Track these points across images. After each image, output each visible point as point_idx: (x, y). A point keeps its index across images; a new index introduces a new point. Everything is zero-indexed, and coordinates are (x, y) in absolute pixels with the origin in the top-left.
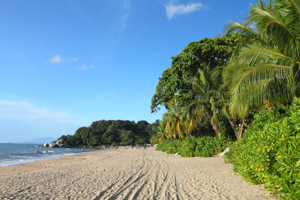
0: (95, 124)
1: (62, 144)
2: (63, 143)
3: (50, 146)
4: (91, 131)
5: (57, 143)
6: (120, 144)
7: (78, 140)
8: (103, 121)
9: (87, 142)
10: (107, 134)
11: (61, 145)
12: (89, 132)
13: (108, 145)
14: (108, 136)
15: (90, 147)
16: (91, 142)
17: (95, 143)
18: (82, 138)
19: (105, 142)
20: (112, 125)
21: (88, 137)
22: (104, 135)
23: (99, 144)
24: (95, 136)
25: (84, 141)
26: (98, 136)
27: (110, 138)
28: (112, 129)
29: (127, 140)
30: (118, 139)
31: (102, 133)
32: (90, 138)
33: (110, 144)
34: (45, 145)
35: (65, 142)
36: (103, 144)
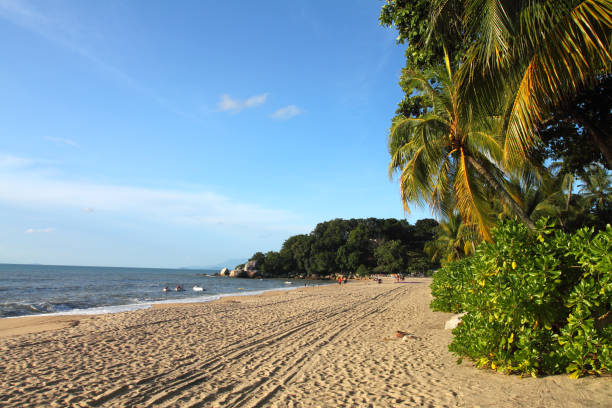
0: (322, 228)
1: (255, 271)
2: (256, 268)
3: (232, 273)
4: (313, 242)
5: (245, 269)
6: (376, 269)
7: (287, 262)
8: (339, 222)
9: (306, 266)
10: (346, 248)
11: (252, 273)
12: (309, 245)
13: (349, 272)
14: (348, 253)
15: (313, 276)
16: (313, 267)
17: (321, 268)
18: (295, 257)
19: (341, 266)
20: (358, 229)
21: (308, 255)
22: (341, 250)
23: (331, 269)
24: (321, 254)
25: (300, 264)
26: (327, 254)
27: (352, 256)
28: (357, 237)
29: (391, 262)
30: (370, 259)
31: (335, 246)
32: (310, 259)
33: (354, 272)
34: (223, 272)
35: (262, 267)
36: (338, 270)
